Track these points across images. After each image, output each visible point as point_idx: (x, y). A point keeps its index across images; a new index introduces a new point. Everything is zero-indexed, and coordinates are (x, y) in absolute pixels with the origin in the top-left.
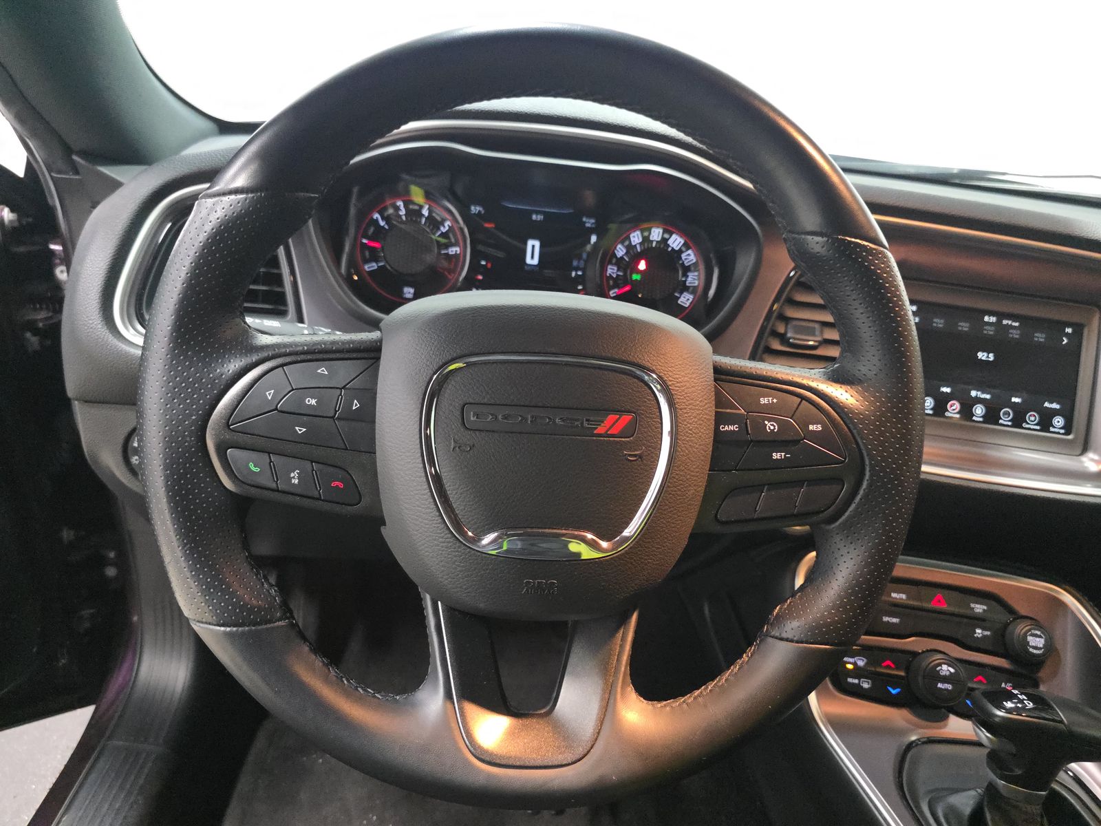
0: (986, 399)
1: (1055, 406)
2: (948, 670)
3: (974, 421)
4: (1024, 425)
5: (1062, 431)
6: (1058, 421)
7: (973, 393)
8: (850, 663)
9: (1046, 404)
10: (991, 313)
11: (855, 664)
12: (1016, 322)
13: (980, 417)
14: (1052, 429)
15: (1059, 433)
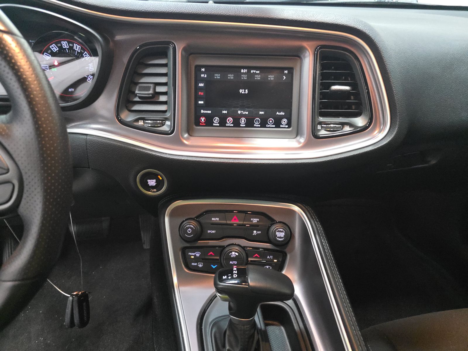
0: (246, 114)
1: (282, 113)
2: (235, 254)
3: (241, 127)
4: (267, 126)
5: (287, 126)
6: (284, 121)
7: (239, 112)
8: (193, 256)
9: (278, 113)
10: (244, 68)
11: (195, 256)
12: (258, 71)
13: (244, 124)
14: (281, 126)
15: (285, 128)
